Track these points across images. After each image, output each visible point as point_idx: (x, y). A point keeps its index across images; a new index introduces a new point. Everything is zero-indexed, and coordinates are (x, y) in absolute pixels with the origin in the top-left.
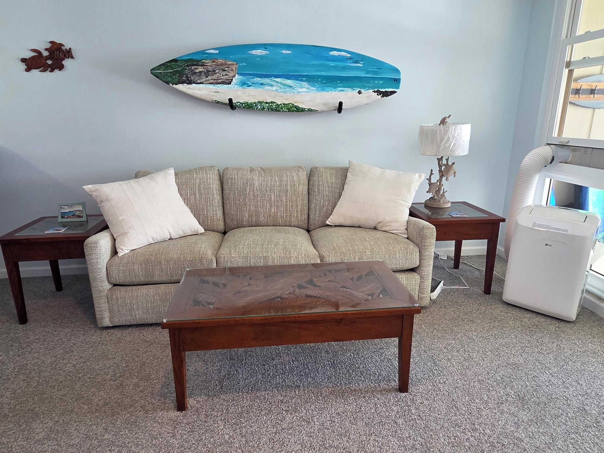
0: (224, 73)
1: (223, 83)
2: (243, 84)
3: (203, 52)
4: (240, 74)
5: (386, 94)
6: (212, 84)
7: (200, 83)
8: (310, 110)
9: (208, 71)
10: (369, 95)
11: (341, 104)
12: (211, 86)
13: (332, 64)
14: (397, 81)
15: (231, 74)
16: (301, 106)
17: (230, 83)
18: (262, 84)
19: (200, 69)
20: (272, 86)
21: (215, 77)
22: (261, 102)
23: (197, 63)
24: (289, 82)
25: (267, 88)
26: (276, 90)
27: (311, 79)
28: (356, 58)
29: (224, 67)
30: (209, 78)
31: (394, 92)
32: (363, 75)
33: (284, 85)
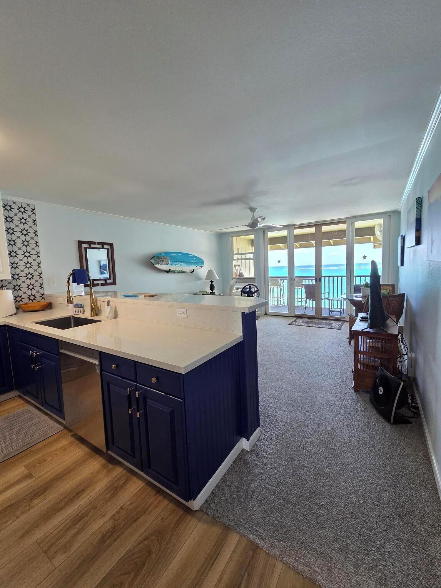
0: (167, 261)
1: (166, 264)
2: (171, 264)
3: (160, 254)
4: (170, 261)
5: (202, 267)
6: (163, 264)
7: (161, 264)
8: (186, 272)
9: (163, 260)
10: (198, 267)
11: (194, 270)
12: (164, 265)
13: (190, 258)
14: (203, 263)
15: (168, 261)
16: (185, 271)
17: (168, 264)
18: (176, 264)
19: (161, 260)
20: (178, 265)
21: (164, 262)
22: (175, 270)
23: (160, 258)
24: (182, 264)
25: (177, 265)
26: (179, 266)
27: (186, 263)
28: (195, 257)
29: (166, 259)
30: (163, 262)
31: (203, 266)
32: (196, 261)
33: (181, 264)
